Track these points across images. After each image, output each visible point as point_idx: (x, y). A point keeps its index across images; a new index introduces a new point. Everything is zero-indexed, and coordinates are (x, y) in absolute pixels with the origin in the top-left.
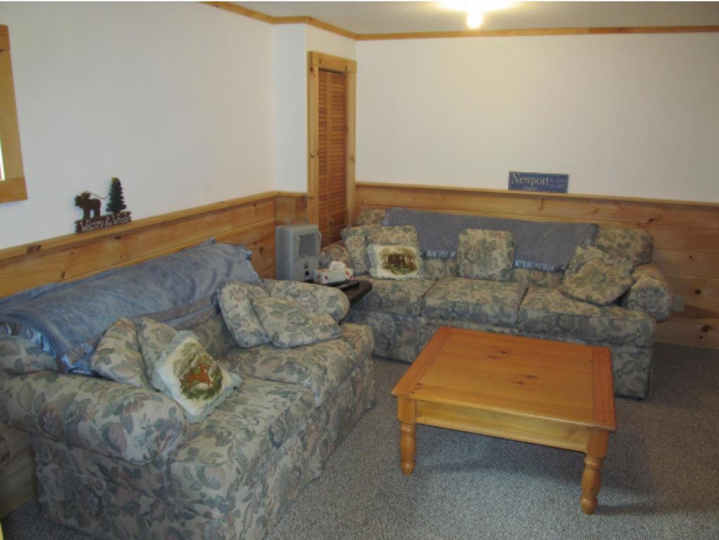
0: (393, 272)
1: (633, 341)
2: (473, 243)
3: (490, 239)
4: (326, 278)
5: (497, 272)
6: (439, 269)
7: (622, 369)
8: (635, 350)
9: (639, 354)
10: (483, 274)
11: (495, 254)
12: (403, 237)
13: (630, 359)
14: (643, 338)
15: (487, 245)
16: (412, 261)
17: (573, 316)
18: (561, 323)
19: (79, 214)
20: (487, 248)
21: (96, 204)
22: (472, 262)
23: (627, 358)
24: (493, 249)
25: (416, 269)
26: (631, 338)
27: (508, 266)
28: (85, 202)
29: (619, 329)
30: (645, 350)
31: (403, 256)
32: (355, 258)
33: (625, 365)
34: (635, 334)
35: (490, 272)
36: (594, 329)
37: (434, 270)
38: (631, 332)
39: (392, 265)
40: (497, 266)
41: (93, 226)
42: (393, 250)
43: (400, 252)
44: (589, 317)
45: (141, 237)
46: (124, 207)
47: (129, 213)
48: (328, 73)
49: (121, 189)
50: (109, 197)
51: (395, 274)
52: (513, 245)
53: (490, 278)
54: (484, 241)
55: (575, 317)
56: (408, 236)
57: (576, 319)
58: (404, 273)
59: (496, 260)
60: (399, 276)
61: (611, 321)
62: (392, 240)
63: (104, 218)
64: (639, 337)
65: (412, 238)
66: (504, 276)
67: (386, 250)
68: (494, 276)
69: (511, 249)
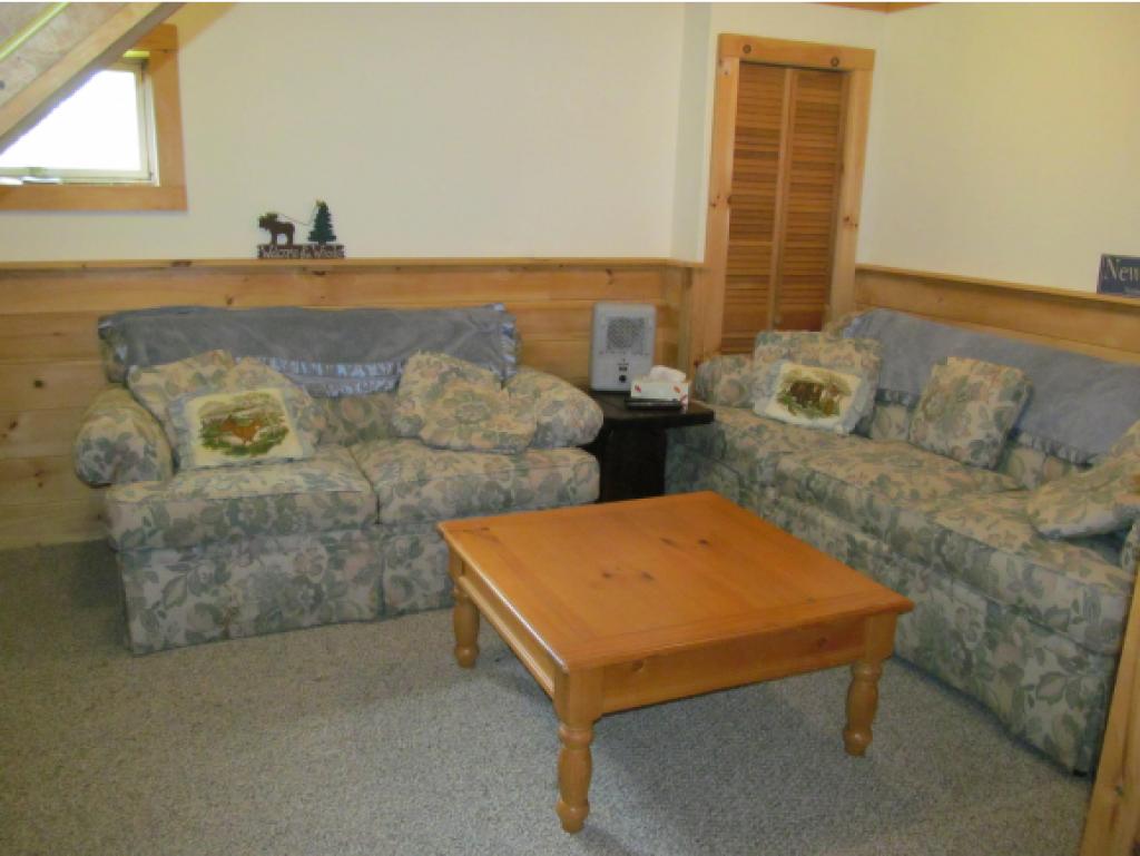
0: (790, 410)
1: (1064, 628)
2: (945, 381)
3: (974, 379)
4: (638, 389)
5: (962, 443)
6: (898, 426)
7: (1039, 687)
8: (1070, 651)
9: (1080, 663)
10: (940, 445)
11: (972, 408)
12: (849, 357)
13: (1058, 668)
14: (1084, 625)
15: (965, 389)
16: (835, 399)
17: (967, 540)
18: (944, 549)
19: (265, 237)
20: (964, 393)
21: (288, 229)
22: (929, 418)
23: (1052, 664)
24: (972, 398)
25: (837, 413)
26: (1059, 619)
27: (988, 436)
28: (270, 223)
29: (1036, 591)
30: (1091, 658)
31: (821, 387)
32: (756, 379)
33: (1045, 679)
34: (1067, 611)
35: (953, 443)
36: (996, 579)
37: (890, 426)
38: (1062, 605)
39: (794, 398)
40: (966, 433)
41: (281, 254)
42: (808, 374)
43: (819, 380)
44: (994, 550)
45: (359, 280)
46: (334, 238)
47: (340, 247)
48: (789, 71)
49: (329, 215)
50: (313, 223)
51: (794, 414)
52: (1016, 396)
53: (951, 455)
54: (964, 380)
55: (971, 544)
56: (857, 357)
57: (972, 547)
58: (811, 415)
59: (969, 420)
60: (801, 419)
61: (1029, 569)
62: (824, 359)
63: (299, 248)
64: (1076, 621)
65: (866, 362)
66: (975, 454)
67: (795, 372)
68: (957, 453)
69: (1009, 404)
